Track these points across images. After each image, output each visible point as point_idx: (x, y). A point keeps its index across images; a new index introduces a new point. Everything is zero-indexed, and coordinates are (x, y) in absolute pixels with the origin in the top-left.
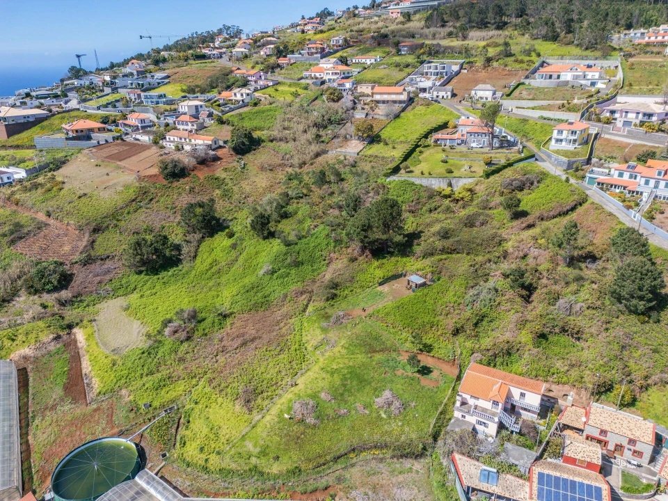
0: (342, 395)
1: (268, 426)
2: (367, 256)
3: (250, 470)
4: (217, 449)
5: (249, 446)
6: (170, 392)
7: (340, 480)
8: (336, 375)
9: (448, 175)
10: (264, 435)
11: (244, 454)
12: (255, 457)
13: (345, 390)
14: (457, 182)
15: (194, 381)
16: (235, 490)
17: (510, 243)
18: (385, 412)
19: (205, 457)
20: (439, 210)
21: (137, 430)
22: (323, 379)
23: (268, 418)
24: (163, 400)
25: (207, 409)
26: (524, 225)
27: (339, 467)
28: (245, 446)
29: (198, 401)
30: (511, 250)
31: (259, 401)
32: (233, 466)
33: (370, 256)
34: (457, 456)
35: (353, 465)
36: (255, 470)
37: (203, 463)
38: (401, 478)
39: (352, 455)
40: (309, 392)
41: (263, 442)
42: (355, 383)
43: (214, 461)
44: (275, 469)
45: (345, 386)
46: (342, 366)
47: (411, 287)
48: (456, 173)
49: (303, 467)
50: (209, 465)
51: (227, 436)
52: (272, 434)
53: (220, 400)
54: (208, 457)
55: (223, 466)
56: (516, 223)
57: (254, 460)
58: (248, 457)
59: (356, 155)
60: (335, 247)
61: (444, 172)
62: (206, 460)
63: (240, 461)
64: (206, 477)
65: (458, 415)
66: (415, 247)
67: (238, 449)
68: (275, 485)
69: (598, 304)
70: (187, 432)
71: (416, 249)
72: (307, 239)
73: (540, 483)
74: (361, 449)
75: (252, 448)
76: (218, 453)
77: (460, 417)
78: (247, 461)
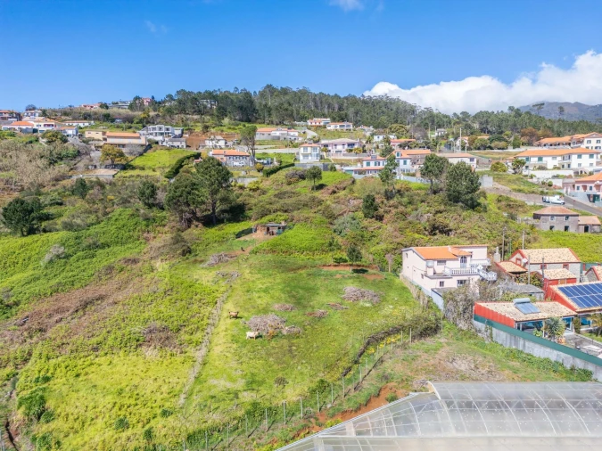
0: (298, 303)
1: (229, 355)
2: (198, 226)
3: (248, 413)
4: (159, 411)
5: (221, 383)
7: (385, 377)
8: (271, 291)
10: (234, 364)
11: (222, 395)
12: (245, 390)
14: (242, 181)
17: (328, 202)
18: (365, 302)
19: (139, 430)
22: (260, 297)
23: (217, 350)
26: (330, 192)
27: (369, 366)
28: (215, 386)
31: (185, 336)
32: (215, 418)
33: (201, 225)
34: (482, 304)
35: (381, 361)
36: (255, 412)
37: (143, 442)
38: (442, 353)
39: (371, 350)
41: (241, 373)
42: (302, 292)
44: (292, 394)
46: (269, 284)
47: (273, 234)
49: (328, 379)
50: (156, 441)
51: (164, 389)
52: (244, 359)
53: (102, 360)
54: (147, 427)
55: (193, 427)
56: (321, 191)
57: (247, 397)
58: (232, 395)
59: (111, 177)
62: (149, 434)
63: (222, 405)
65: (435, 284)
66: (248, 212)
67: (205, 393)
68: (307, 417)
69: (442, 207)
70: (52, 425)
71: (248, 213)
72: (102, 223)
73: (568, 295)
74: (374, 341)
75: (230, 385)
76: (165, 413)
77: (438, 286)
78: (236, 401)
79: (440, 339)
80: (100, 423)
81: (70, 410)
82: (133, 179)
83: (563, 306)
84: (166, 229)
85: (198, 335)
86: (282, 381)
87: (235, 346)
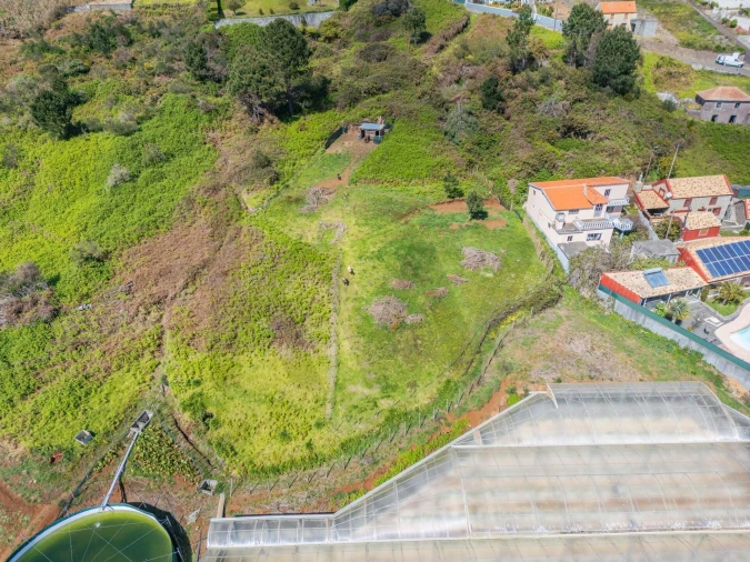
0: (416, 275)
1: (359, 353)
2: (272, 122)
3: (387, 419)
4: (313, 422)
5: (360, 391)
6: (112, 398)
7: (506, 369)
8: (385, 257)
9: (295, 11)
10: (366, 366)
11: (363, 404)
12: (383, 398)
13: (416, 269)
14: (312, 20)
15: (146, 361)
16: (391, 458)
17: (434, 69)
18: (486, 270)
19: (302, 443)
20: (316, 53)
21: (102, 483)
22: (374, 267)
23: (346, 345)
24: (112, 414)
25: (229, 382)
26: (436, 47)
27: (490, 354)
28: (354, 394)
29: (196, 377)
30: (441, 76)
31: (312, 330)
32: (362, 428)
33: (276, 120)
34: (611, 275)
35: (501, 346)
36: (393, 418)
37: (306, 452)
38: (561, 331)
39: (492, 335)
40: (371, 289)
41: (374, 376)
42: (417, 256)
43: (323, 440)
44: (423, 398)
45: (409, 264)
46: (381, 245)
47: (369, 139)
48: (303, 9)
49: (454, 377)
50: (316, 451)
51: (310, 397)
52: (374, 358)
53: (241, 359)
54: (307, 439)
55: (344, 437)
56: (424, 46)
57: (385, 404)
58: (372, 404)
59: (129, 9)
60: (210, 121)
61: (288, 8)
62: (309, 445)
63: (364, 415)
64: (325, 468)
65: (563, 239)
66: (331, 94)
67: (348, 403)
68: (438, 418)
69: (583, 94)
70: (222, 431)
71: (333, 96)
72: (155, 119)
73: (705, 260)
74: (495, 323)
75: (367, 391)
76: (319, 425)
77: (566, 241)
78: (376, 410)
79: (560, 310)
80: (264, 432)
81: (231, 416)
82: (159, 10)
83: (696, 274)
84: (234, 123)
85: (324, 327)
86: (413, 385)
87: (362, 340)
